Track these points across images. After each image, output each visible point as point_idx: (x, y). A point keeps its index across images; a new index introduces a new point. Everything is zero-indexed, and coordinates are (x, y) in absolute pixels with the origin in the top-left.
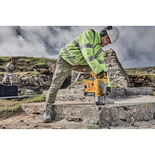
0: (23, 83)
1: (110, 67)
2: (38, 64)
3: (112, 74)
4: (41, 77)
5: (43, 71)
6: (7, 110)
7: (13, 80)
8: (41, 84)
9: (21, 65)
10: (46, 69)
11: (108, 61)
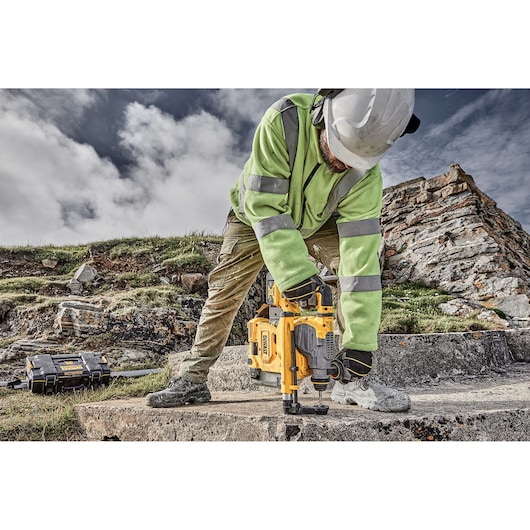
0: (116, 328)
1: (449, 243)
2: (175, 259)
3: (458, 270)
4: (184, 303)
5: (192, 283)
6: (30, 426)
7: (82, 320)
8: (177, 328)
9: (119, 268)
10: (200, 275)
11: (440, 218)
